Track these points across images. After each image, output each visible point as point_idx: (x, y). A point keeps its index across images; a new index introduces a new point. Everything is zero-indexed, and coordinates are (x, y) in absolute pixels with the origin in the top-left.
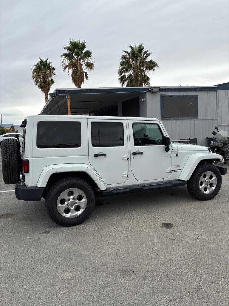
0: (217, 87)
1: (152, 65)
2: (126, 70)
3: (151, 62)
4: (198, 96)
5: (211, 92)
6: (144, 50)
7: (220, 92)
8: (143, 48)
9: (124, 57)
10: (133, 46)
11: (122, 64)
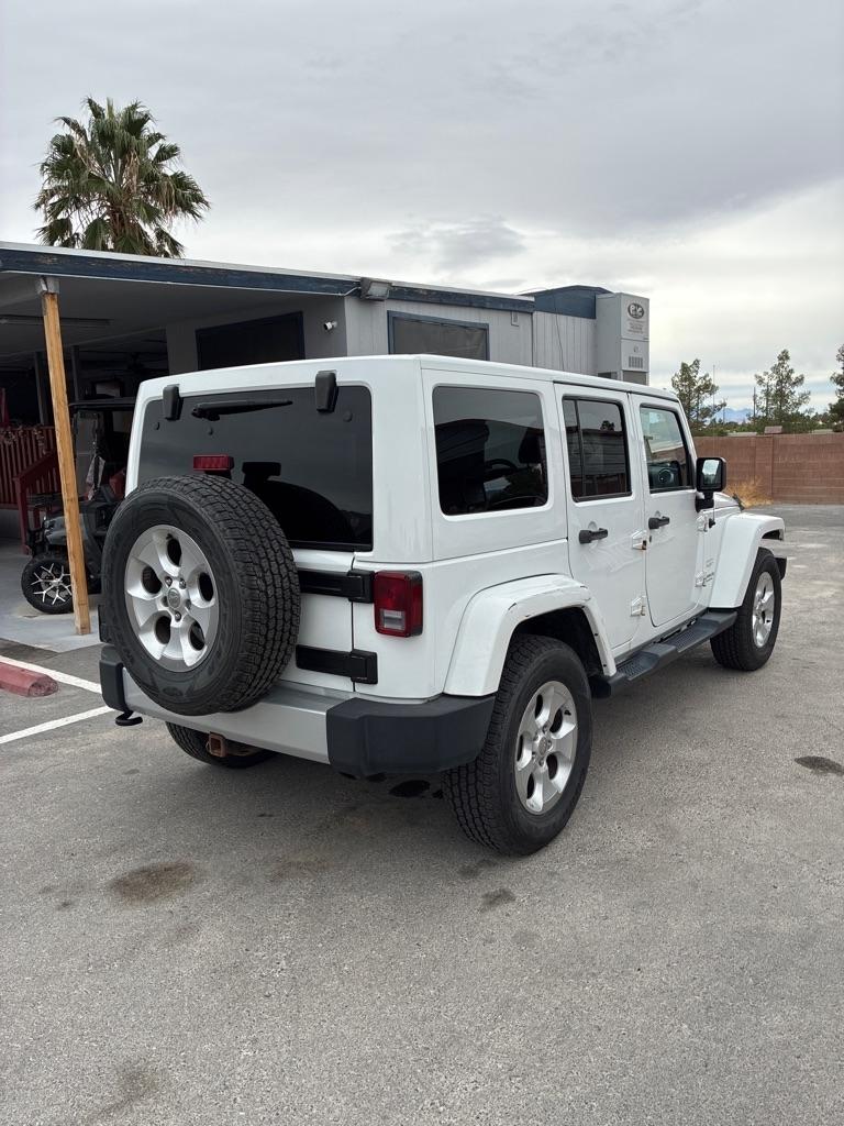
0: (532, 299)
1: (184, 196)
2: (74, 199)
3: (180, 181)
4: (488, 325)
5: (519, 316)
6: (150, 128)
7: (541, 318)
8: (145, 119)
9: (64, 146)
10: (103, 105)
11: (57, 169)
